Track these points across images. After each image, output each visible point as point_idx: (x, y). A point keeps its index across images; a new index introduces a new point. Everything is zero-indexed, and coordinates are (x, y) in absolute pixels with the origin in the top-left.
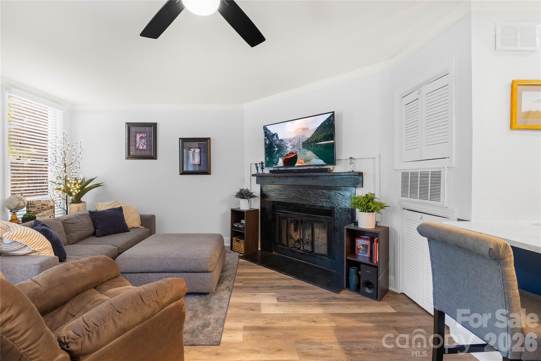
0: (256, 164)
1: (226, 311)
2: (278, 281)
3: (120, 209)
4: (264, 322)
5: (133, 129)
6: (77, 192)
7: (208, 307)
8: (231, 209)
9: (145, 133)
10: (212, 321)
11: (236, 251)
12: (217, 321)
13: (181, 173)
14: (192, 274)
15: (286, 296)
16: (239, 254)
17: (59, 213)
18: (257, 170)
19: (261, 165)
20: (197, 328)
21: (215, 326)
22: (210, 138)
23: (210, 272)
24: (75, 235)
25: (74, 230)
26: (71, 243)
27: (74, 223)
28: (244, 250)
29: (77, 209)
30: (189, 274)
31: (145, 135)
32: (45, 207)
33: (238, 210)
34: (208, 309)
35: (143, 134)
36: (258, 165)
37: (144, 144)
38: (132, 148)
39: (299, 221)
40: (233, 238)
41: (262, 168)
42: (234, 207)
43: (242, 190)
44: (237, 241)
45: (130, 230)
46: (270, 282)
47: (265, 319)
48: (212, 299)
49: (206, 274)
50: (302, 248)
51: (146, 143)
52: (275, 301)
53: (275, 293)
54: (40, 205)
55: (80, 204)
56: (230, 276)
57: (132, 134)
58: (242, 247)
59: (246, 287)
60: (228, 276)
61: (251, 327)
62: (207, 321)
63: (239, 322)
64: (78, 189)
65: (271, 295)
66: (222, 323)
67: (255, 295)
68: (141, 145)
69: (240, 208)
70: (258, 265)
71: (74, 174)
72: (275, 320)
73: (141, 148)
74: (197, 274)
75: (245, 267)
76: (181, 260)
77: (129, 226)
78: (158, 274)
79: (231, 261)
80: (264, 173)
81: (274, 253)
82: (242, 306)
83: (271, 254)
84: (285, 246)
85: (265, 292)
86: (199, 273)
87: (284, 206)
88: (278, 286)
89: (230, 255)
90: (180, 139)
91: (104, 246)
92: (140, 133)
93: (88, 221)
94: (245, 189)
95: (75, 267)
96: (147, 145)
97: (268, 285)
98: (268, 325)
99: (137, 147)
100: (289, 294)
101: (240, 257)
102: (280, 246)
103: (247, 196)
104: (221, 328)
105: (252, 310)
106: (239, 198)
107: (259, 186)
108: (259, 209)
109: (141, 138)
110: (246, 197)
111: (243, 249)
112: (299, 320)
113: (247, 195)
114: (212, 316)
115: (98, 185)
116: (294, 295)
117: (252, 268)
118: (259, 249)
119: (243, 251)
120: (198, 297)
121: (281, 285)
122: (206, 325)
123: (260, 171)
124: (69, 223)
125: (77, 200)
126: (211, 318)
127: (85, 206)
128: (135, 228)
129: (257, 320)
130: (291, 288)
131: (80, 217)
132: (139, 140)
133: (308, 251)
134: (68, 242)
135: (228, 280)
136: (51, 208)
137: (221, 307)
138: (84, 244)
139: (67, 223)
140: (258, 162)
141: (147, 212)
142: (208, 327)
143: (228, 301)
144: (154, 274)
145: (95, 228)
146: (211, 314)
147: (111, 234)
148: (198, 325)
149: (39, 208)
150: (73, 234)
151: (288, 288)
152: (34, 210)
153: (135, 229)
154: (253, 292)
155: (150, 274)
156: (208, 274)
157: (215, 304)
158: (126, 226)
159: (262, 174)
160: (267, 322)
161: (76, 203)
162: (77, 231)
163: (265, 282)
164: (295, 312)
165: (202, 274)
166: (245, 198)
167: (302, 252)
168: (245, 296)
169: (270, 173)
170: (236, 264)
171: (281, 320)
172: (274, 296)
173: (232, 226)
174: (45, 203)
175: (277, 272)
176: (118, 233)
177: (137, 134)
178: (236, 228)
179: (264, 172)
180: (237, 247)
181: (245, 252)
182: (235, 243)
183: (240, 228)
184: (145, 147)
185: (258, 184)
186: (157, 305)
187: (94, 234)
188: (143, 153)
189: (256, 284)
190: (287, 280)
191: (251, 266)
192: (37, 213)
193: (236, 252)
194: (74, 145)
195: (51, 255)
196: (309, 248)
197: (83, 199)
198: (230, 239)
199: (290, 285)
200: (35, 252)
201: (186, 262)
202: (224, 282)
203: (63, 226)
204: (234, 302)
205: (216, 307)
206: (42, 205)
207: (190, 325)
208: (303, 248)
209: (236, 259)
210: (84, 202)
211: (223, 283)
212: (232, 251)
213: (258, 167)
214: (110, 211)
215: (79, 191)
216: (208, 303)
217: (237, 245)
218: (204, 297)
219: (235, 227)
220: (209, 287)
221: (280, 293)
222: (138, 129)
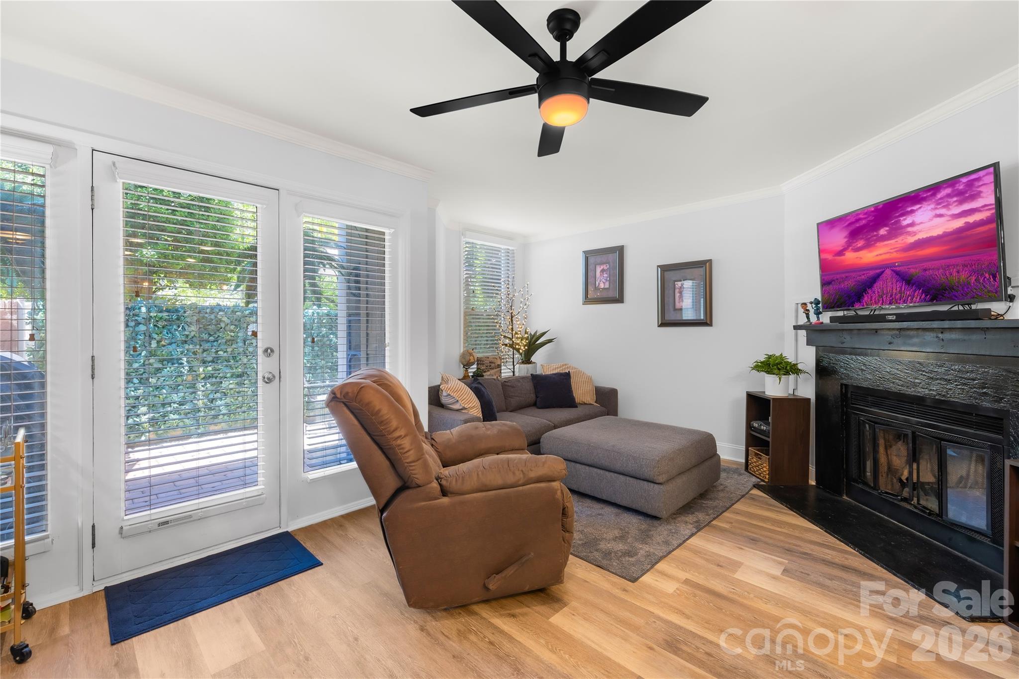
0: (804, 305)
1: (672, 549)
2: (812, 547)
3: (567, 376)
4: (729, 589)
5: (592, 260)
6: (524, 349)
7: (648, 535)
8: (747, 392)
9: (607, 263)
10: (642, 552)
11: (753, 473)
12: (648, 556)
13: (659, 324)
14: (631, 479)
15: (810, 573)
16: (759, 480)
17: (506, 373)
18: (808, 317)
19: (814, 306)
20: (616, 553)
21: (643, 559)
22: (710, 261)
23: (657, 483)
24: (514, 401)
25: (513, 394)
26: (510, 410)
27: (513, 387)
28: (769, 475)
29: (526, 371)
30: (628, 478)
31: (607, 266)
32: (493, 365)
33: (762, 395)
34: (645, 537)
35: (605, 265)
36: (809, 307)
37: (606, 280)
38: (591, 288)
39: (907, 435)
40: (750, 448)
41: (816, 312)
42: (755, 389)
43: (770, 357)
44: (756, 454)
45: (578, 406)
46: (794, 542)
47: (734, 586)
48: (660, 528)
49: (652, 485)
50: (915, 499)
51: (608, 279)
52: (777, 571)
53: (787, 561)
54: (488, 362)
55: (530, 365)
56: (713, 509)
57: (591, 267)
58: (765, 469)
59: (733, 533)
60: (710, 508)
61: (699, 584)
62: (634, 550)
63: (683, 570)
64: (525, 346)
65: (774, 561)
66: (653, 561)
67: (742, 549)
68: (602, 282)
69: (765, 392)
70: (786, 508)
71: (521, 326)
72: (752, 596)
73: (602, 286)
74: (639, 481)
75: (755, 503)
76: (616, 454)
77: (577, 400)
78: (587, 468)
79: (733, 488)
80: (822, 323)
81: (845, 497)
82: (705, 554)
83: (836, 497)
84: (869, 486)
85: (765, 551)
86: (642, 481)
87: (871, 396)
88: (805, 554)
89: (738, 478)
90: (658, 266)
91: (538, 419)
92: (601, 264)
93: (529, 386)
94: (778, 354)
95: (483, 427)
96: (610, 281)
97: (782, 544)
98: (731, 596)
99: (597, 286)
100: (822, 573)
101: (756, 486)
102: (860, 486)
103: (779, 369)
104: (649, 566)
105: (718, 565)
106: (762, 371)
107: (812, 350)
108: (810, 399)
109: (603, 271)
110: (776, 371)
111: (768, 472)
112: (807, 616)
113: (780, 367)
114: (646, 548)
115: (550, 341)
116: (831, 579)
117: (769, 510)
118: (812, 482)
119: (767, 476)
120: (640, 517)
121: (814, 553)
122: (629, 554)
123: (813, 319)
124: (508, 386)
125: (527, 360)
126: (643, 549)
127: (535, 368)
128: (586, 404)
129: (718, 581)
130: (833, 567)
131: (521, 381)
132: (599, 274)
133: (928, 509)
134: (507, 409)
135: (706, 512)
136: (498, 367)
137: (667, 543)
138: (521, 414)
139: (506, 386)
140: (807, 301)
141: (606, 383)
142: (632, 557)
143: (684, 539)
144: (583, 466)
145: (537, 397)
146: (647, 544)
147: (554, 407)
148: (619, 549)
149: (487, 366)
150: (512, 399)
151: (826, 564)
152: (483, 368)
153: (586, 406)
154: (740, 543)
155: (578, 465)
156: (656, 486)
157: (659, 535)
158: (573, 399)
159: (816, 323)
160: (734, 591)
161: (526, 364)
162: (516, 397)
163: (782, 538)
164: (808, 603)
165: (645, 483)
166: (774, 374)
167: (911, 508)
168: (721, 544)
169: (831, 322)
170: (739, 495)
171: (764, 599)
172: (781, 563)
173: (749, 427)
174: (493, 360)
175: (825, 531)
176: (561, 407)
177: (597, 266)
178: (756, 430)
179: (821, 321)
180: (756, 466)
181: (771, 479)
182: (753, 459)
183: (763, 430)
184: (607, 286)
185: (812, 346)
186: (522, 476)
187: (534, 405)
188: (605, 295)
189: (756, 534)
190: (838, 552)
191: (771, 505)
192: (485, 372)
193: (754, 477)
194: (522, 290)
195: (478, 415)
196: (932, 504)
197: (533, 359)
198: (744, 449)
199: (837, 560)
200: (464, 408)
201: (623, 459)
202: (695, 513)
203: (503, 389)
204: (694, 544)
205: (659, 539)
206: (490, 362)
207: (609, 545)
208: (918, 500)
209: (745, 487)
210: (535, 363)
211: (693, 513)
212: (746, 473)
213: (808, 310)
214: (554, 376)
215: (526, 348)
216: (650, 531)
217: (755, 462)
218: (649, 521)
219: (754, 428)
220: (656, 507)
221: (800, 564)
222: (599, 259)
